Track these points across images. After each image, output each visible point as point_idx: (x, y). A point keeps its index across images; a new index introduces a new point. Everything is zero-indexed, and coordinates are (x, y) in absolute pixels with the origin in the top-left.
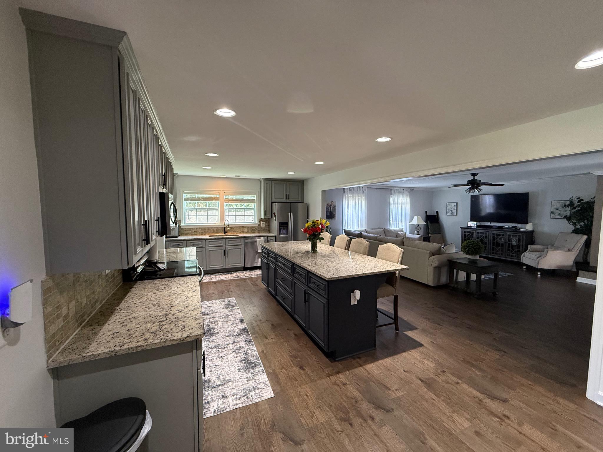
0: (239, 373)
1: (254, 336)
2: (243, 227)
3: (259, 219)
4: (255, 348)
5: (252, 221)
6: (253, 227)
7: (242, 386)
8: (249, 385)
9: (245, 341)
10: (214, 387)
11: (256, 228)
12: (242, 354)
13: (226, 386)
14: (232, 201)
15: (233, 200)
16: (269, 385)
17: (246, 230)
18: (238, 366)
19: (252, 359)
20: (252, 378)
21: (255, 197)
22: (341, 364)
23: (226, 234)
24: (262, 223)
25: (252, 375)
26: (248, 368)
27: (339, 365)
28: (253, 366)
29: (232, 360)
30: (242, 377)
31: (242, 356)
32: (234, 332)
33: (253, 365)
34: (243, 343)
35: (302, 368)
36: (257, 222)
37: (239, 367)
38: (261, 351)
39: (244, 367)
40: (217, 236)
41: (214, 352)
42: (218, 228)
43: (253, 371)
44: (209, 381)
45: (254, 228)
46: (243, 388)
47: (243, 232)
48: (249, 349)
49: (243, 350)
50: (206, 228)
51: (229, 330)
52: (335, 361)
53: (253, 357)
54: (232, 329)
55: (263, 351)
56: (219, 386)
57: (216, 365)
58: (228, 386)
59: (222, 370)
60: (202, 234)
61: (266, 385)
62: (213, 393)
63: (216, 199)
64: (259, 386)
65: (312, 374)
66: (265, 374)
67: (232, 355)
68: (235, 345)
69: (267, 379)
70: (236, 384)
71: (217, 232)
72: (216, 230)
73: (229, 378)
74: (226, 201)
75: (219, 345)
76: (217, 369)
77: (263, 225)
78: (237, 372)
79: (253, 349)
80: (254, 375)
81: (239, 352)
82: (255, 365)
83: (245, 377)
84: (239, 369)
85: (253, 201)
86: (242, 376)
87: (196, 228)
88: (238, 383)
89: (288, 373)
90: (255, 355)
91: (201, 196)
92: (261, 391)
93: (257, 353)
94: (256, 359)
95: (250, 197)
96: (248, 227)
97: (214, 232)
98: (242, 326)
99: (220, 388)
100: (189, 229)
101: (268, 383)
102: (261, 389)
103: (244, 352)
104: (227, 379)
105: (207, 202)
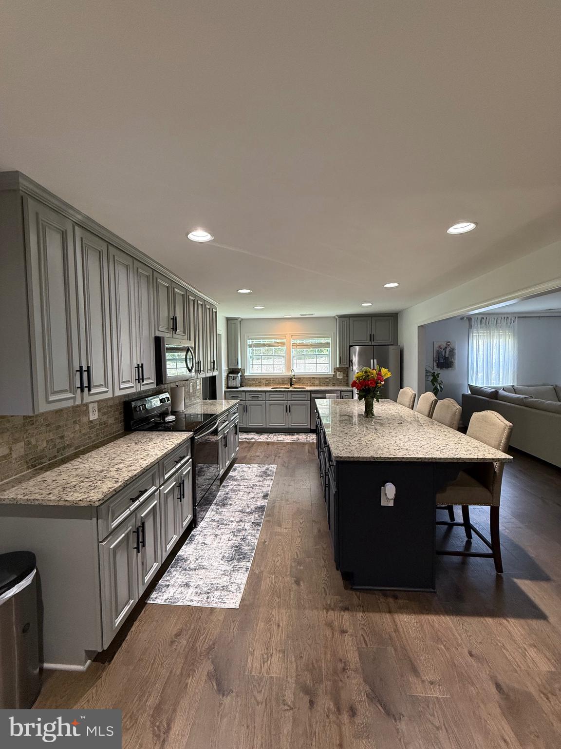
0: (221, 561)
1: (268, 519)
2: (313, 378)
3: (334, 368)
4: (258, 535)
5: (325, 371)
6: (326, 378)
7: (212, 580)
8: (221, 581)
9: (253, 523)
10: (185, 570)
11: (330, 380)
12: (239, 538)
13: (197, 573)
14: (300, 347)
15: (302, 344)
16: (242, 590)
17: (317, 382)
18: (225, 551)
19: (246, 548)
20: (230, 573)
21: (330, 340)
22: (358, 598)
23: (293, 386)
24: (338, 373)
25: (232, 569)
26: (233, 559)
27: (355, 598)
28: (241, 558)
29: (224, 542)
30: (220, 568)
31: (237, 541)
32: (249, 507)
33: (241, 556)
34: (249, 524)
35: (297, 582)
36: (332, 373)
37: (225, 554)
38: (263, 540)
39: (231, 556)
40: (282, 388)
41: (214, 526)
42: (284, 378)
43: (236, 564)
44: (185, 560)
45: (328, 380)
46: (212, 583)
47: (313, 385)
48: (250, 534)
49: (243, 534)
50: (270, 378)
51: (245, 504)
52: (352, 589)
53: (249, 546)
54: (249, 503)
55: (265, 542)
56: (190, 569)
57: (204, 543)
58: (200, 574)
59: (207, 551)
60: (266, 385)
61: (238, 589)
62: (180, 577)
63: (282, 344)
64: (230, 587)
65: (305, 597)
66: (247, 574)
67: (228, 536)
68: (240, 524)
69: (245, 581)
70: (209, 574)
71: (283, 384)
72: (282, 381)
73: (206, 564)
74: (294, 347)
75: (223, 519)
76: (202, 549)
77: (340, 376)
78: (219, 560)
79: (255, 536)
80: (233, 570)
81: (238, 534)
82: (244, 558)
83: (223, 569)
84: (223, 557)
85: (326, 345)
86: (221, 566)
87: (261, 378)
88: (212, 574)
89: (275, 582)
90: (253, 544)
91: (267, 341)
92: (228, 594)
93: (256, 542)
94: (249, 550)
95: (323, 341)
96: (320, 379)
97: (279, 384)
98: (261, 502)
99: (190, 573)
100: (253, 380)
101: (243, 587)
102: (230, 591)
103: (244, 536)
104: (203, 564)
105: (273, 348)
